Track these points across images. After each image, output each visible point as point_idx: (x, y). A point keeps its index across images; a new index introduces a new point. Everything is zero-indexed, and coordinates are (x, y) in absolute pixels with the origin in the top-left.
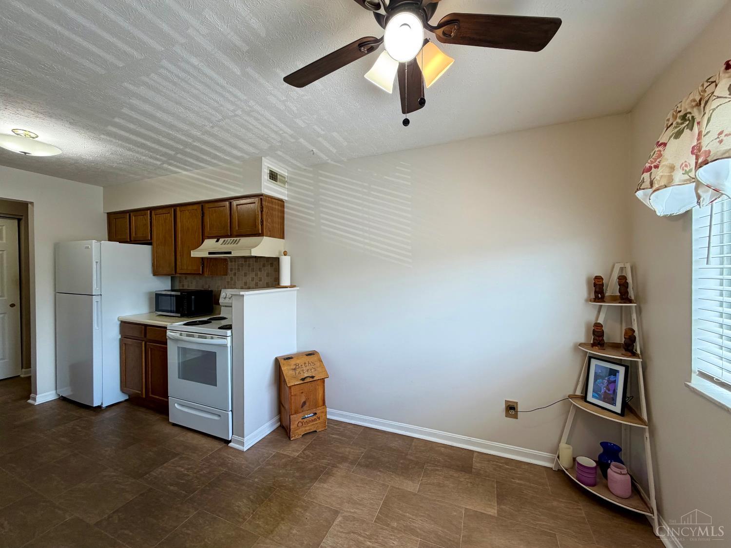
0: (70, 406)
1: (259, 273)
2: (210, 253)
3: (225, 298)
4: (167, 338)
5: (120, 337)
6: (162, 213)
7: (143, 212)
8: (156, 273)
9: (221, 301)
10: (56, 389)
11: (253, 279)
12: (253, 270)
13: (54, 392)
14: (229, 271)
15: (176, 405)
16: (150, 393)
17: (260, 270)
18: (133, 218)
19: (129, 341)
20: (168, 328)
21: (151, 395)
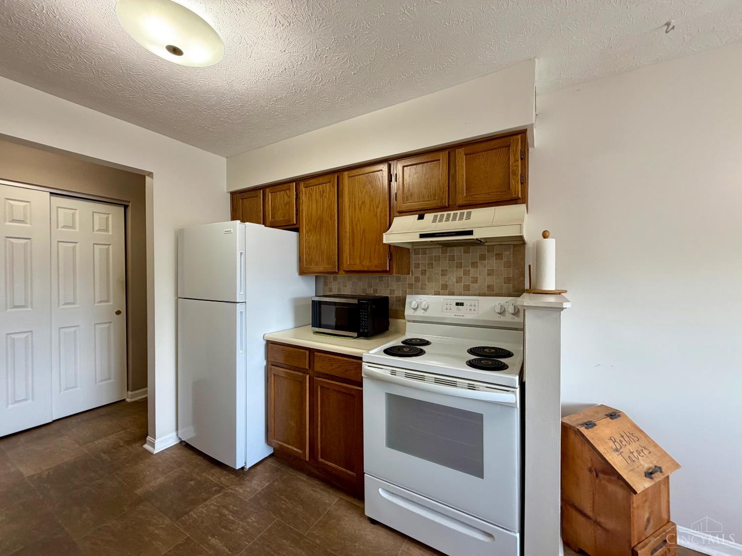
0: (198, 460)
1: (472, 270)
2: (422, 236)
3: (415, 309)
4: (363, 375)
5: (264, 363)
6: (317, 183)
7: (285, 186)
8: (302, 272)
9: (408, 312)
10: (177, 429)
11: (459, 280)
12: (459, 266)
13: (174, 434)
14: (412, 268)
15: (380, 490)
16: (319, 456)
17: (474, 265)
18: (269, 196)
19: (281, 371)
20: (363, 360)
21: (320, 460)
